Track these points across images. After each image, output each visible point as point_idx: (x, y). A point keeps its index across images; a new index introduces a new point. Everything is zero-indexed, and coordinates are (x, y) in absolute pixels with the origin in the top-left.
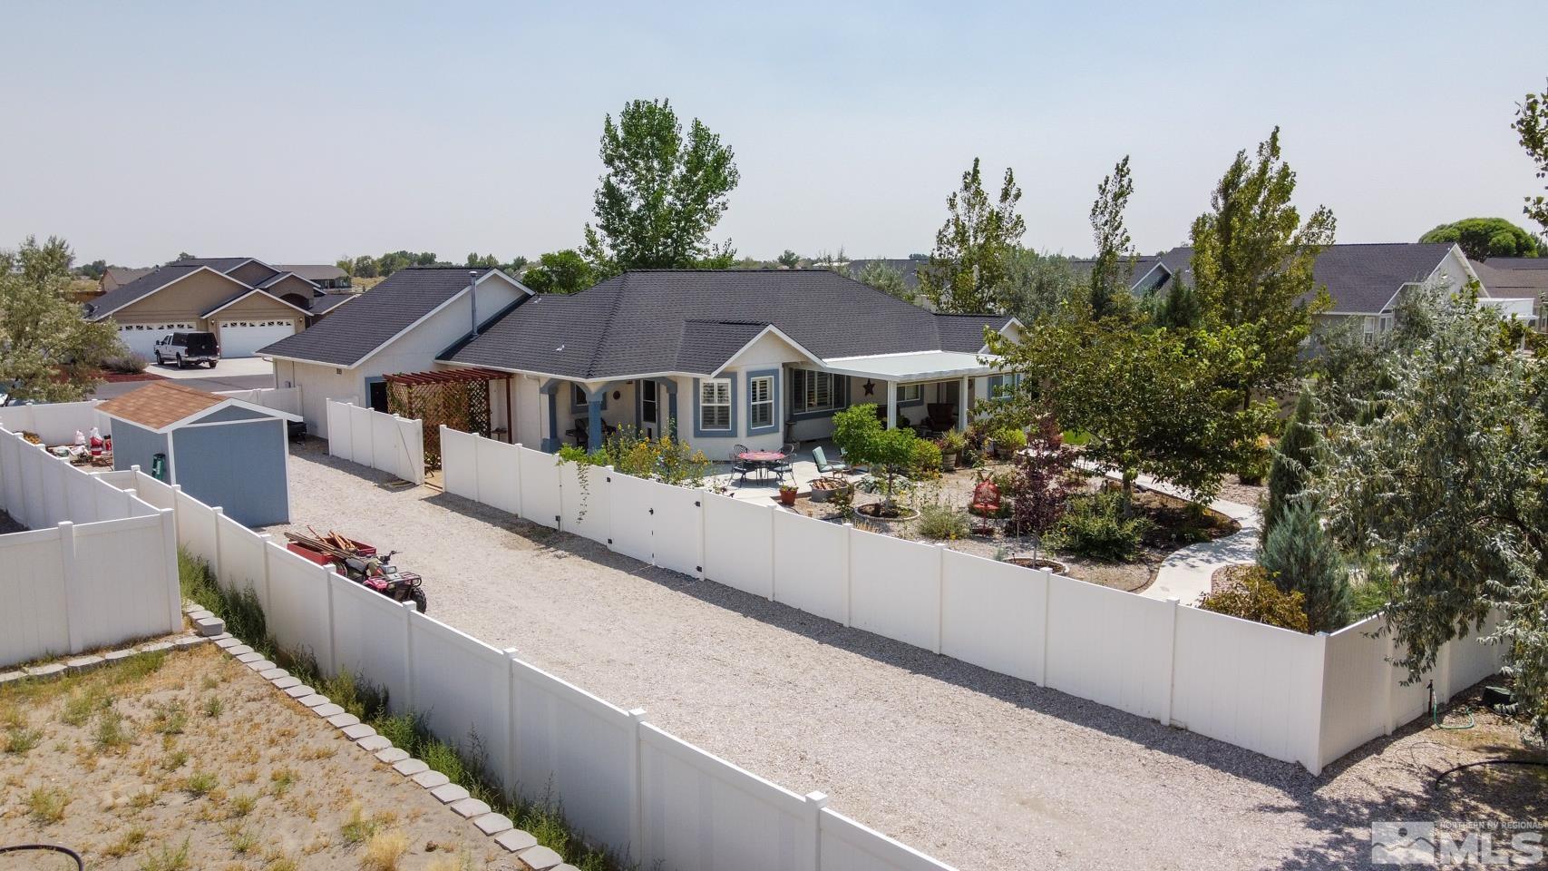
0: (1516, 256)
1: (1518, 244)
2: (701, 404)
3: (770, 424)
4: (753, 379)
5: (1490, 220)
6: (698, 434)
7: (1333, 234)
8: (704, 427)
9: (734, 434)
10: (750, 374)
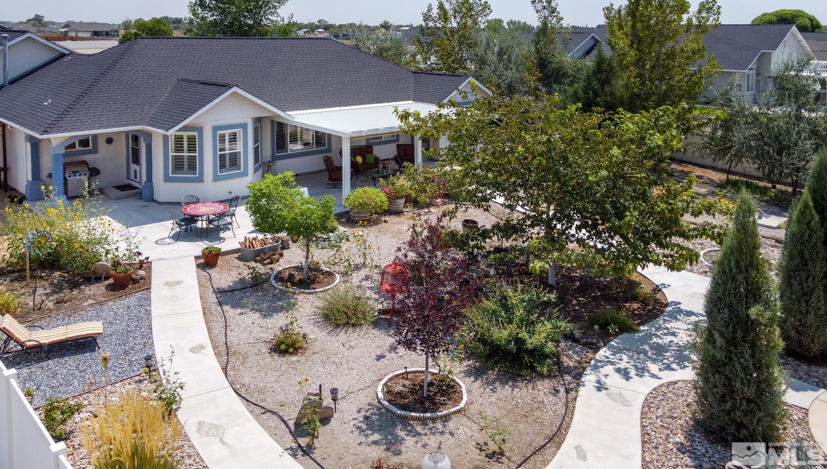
0: (812, 31)
1: (812, 25)
2: (171, 154)
3: (240, 169)
4: (219, 132)
5: (794, 10)
6: (167, 179)
7: (718, 18)
8: (173, 173)
9: (200, 180)
10: (215, 129)
